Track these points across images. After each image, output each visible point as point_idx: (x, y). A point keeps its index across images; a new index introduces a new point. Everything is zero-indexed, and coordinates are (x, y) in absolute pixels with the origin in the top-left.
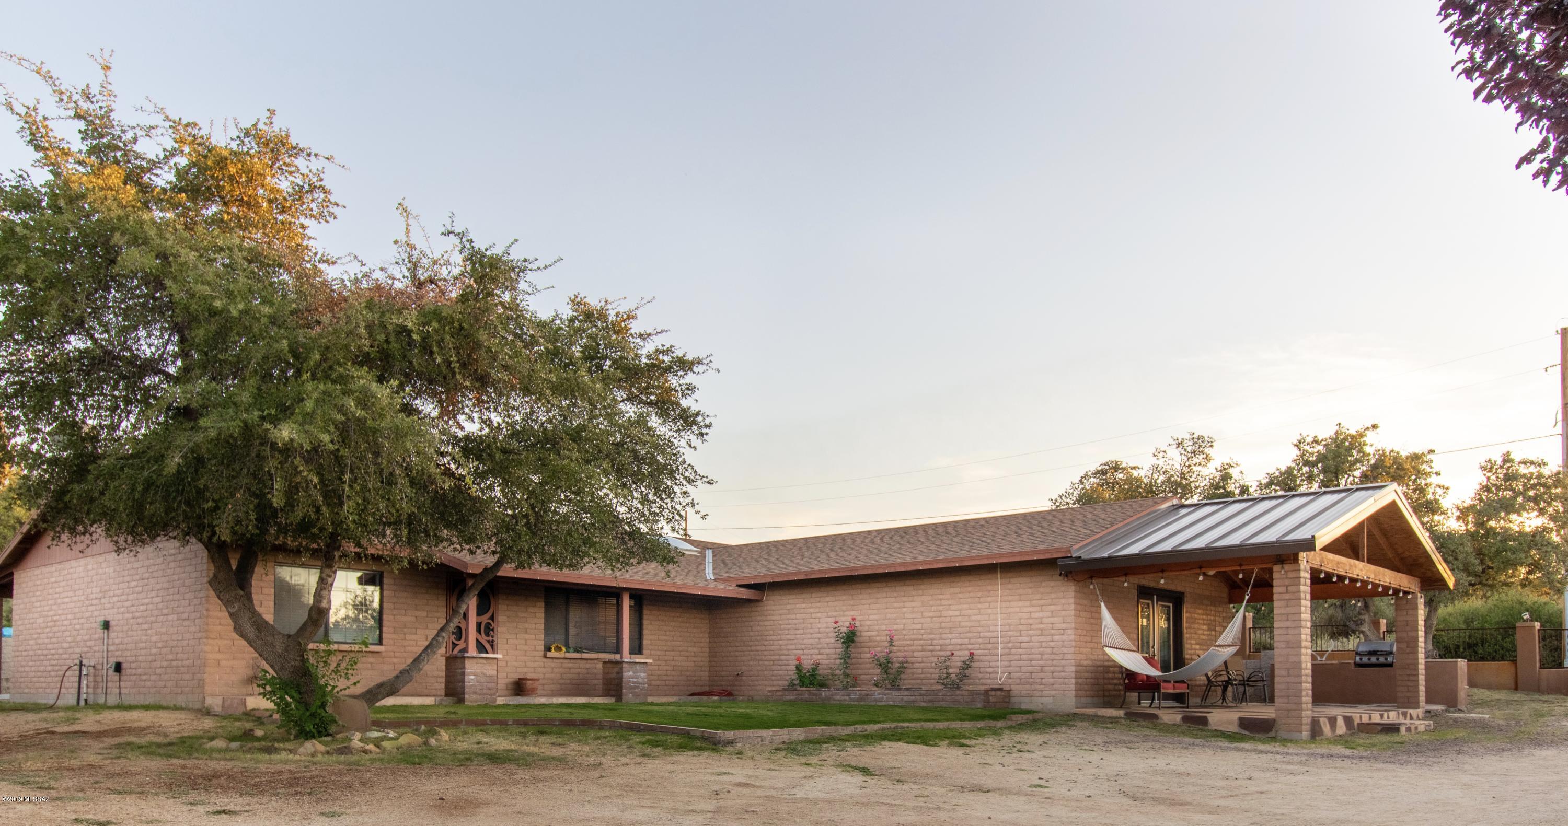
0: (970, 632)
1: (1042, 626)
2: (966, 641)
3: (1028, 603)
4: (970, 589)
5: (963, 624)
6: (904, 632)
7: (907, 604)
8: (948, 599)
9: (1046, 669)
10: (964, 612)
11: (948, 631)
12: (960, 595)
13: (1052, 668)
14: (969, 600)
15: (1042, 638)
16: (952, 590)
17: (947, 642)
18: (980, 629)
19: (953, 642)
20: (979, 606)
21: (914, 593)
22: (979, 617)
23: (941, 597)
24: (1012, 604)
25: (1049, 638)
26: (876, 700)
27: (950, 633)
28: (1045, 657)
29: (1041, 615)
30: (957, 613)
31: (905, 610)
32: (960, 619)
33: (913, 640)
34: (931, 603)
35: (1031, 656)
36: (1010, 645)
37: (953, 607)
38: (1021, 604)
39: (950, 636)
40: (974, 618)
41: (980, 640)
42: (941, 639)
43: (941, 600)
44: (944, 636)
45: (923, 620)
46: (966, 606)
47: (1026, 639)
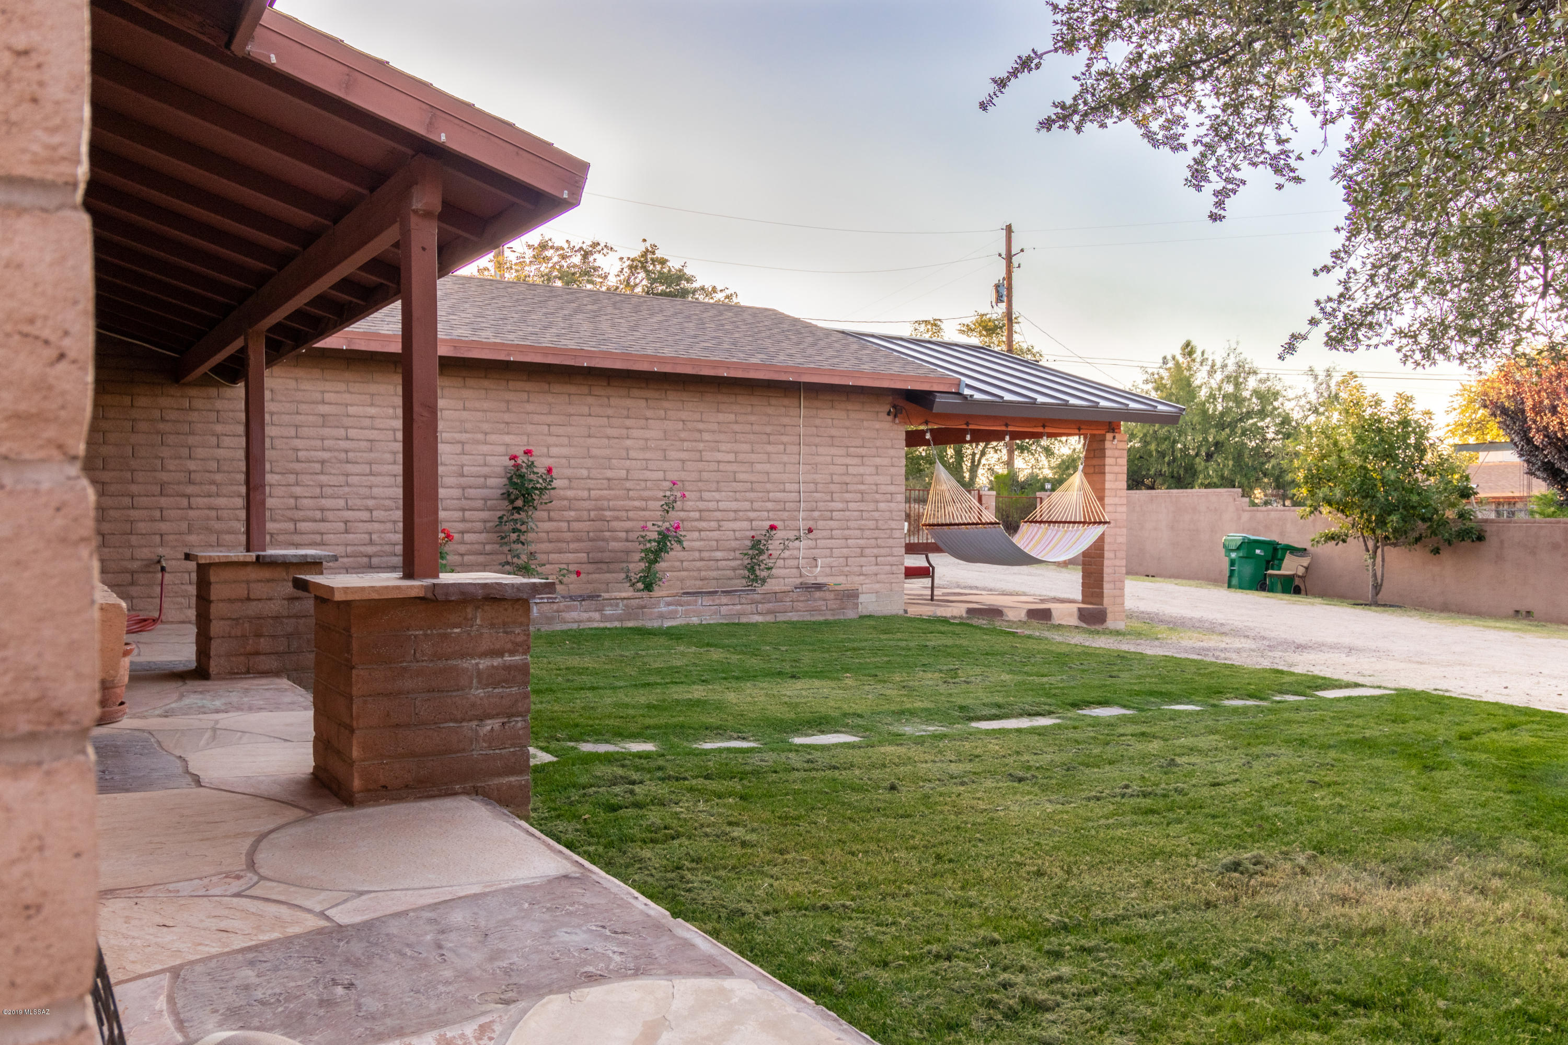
0: (752, 490)
1: (862, 487)
2: (747, 505)
3: (842, 451)
4: (753, 418)
5: (741, 476)
6: (628, 485)
7: (635, 433)
8: (714, 432)
9: (867, 551)
10: (741, 457)
11: (714, 486)
12: (736, 427)
13: (875, 551)
14: (752, 437)
15: (863, 506)
16: (721, 417)
17: (712, 505)
18: (769, 486)
19: (722, 505)
20: (770, 448)
21: (649, 413)
22: (767, 467)
23: (701, 426)
24: (821, 450)
25: (872, 506)
26: (662, 616)
27: (718, 490)
28: (868, 533)
29: (861, 470)
30: (731, 457)
31: (629, 442)
32: (734, 467)
33: (646, 500)
34: (683, 435)
35: (847, 532)
36: (816, 514)
37: (723, 447)
38: (834, 451)
39: (717, 495)
40: (758, 467)
41: (770, 505)
42: (701, 499)
43: (700, 431)
44: (706, 495)
45: (665, 465)
46: (746, 447)
47: (840, 506)
